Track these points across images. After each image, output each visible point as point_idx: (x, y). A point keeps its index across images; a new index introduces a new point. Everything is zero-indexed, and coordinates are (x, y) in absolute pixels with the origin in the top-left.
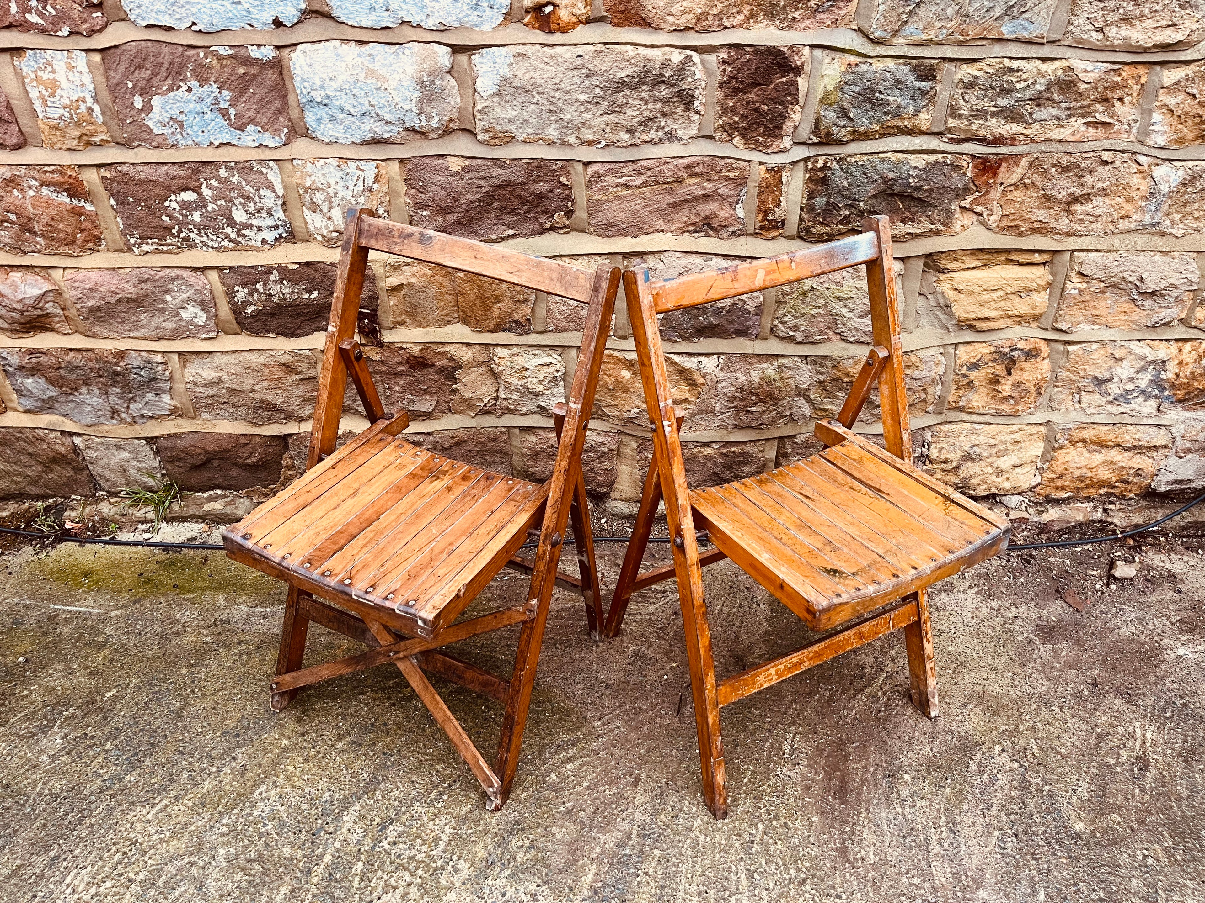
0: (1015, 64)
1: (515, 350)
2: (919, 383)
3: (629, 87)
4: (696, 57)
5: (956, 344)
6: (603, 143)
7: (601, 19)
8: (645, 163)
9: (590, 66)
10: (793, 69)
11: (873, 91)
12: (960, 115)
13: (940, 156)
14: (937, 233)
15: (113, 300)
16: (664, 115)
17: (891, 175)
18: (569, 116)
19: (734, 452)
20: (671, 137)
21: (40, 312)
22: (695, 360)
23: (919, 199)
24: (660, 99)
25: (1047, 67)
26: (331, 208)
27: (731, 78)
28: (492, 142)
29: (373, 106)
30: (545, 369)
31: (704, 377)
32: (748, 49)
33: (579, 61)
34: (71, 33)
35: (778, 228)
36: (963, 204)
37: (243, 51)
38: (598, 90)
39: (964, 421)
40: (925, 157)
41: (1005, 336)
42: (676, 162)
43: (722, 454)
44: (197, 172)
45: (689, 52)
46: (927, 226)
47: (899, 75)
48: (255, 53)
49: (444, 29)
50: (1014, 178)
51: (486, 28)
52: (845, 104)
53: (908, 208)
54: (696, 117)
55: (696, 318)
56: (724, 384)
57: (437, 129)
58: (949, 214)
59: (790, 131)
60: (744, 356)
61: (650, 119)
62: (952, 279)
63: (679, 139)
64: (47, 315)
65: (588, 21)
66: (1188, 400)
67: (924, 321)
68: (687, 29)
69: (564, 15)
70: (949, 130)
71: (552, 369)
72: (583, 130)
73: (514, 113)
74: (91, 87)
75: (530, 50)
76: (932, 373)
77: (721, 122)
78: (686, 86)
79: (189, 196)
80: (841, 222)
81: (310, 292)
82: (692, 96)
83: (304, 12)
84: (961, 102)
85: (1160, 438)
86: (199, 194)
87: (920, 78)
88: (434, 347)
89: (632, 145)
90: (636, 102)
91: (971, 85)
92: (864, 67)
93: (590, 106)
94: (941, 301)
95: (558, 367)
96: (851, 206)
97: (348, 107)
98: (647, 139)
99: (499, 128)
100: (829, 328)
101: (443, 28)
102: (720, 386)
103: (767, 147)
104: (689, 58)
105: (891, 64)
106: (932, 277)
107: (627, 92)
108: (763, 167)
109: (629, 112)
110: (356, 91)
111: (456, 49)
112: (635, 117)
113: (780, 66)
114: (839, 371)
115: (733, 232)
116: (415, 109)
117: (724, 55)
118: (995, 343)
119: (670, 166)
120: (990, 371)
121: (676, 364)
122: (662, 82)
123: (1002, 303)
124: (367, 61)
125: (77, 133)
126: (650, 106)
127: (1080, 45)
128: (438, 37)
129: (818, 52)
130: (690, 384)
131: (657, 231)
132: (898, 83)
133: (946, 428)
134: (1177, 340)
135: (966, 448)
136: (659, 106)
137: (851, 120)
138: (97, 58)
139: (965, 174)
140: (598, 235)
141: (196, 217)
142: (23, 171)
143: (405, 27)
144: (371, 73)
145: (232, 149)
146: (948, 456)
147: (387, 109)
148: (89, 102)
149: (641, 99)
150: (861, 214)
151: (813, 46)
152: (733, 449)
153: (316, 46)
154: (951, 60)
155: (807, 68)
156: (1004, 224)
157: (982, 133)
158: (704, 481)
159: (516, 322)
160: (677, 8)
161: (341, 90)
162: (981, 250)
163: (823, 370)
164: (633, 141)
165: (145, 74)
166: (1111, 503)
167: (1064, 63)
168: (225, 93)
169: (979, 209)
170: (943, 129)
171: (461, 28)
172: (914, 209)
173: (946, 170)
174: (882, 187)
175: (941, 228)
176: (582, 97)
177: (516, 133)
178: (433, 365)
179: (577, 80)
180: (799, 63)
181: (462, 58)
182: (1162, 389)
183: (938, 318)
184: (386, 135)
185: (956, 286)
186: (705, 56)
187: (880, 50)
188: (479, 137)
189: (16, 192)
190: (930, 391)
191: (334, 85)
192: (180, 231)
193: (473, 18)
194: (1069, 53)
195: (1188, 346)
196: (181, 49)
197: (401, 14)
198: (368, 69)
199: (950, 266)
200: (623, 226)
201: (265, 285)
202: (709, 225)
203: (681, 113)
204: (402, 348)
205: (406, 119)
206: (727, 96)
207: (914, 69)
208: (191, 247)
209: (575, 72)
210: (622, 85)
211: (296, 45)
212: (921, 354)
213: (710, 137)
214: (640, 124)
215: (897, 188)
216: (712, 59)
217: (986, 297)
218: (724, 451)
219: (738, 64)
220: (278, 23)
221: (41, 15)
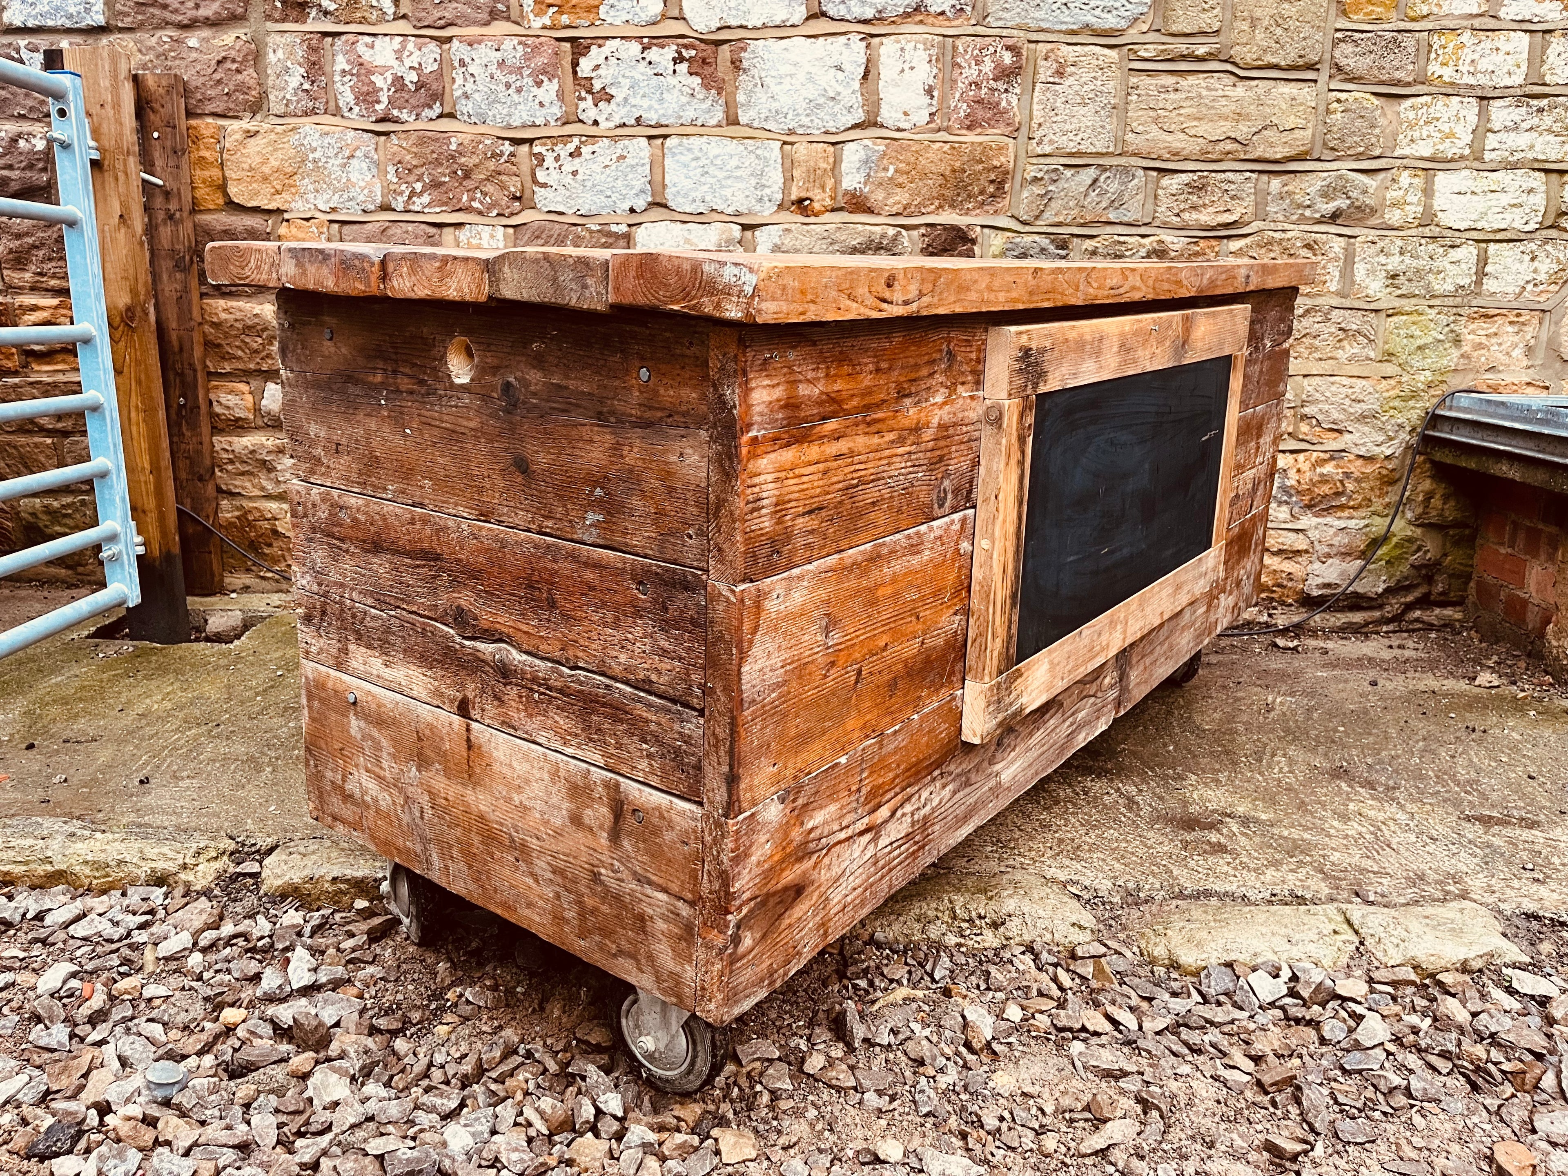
0: (1122, 239)
3: (859, 252)
4: (904, 232)
7: (841, 209)
9: (833, 237)
10: (970, 240)
11: (1026, 255)
25: (1146, 241)
27: (928, 246)
32: (939, 227)
33: (826, 234)
34: (498, 215)
37: (605, 227)
45: (899, 229)
47: (1043, 245)
48: (614, 228)
49: (738, 214)
51: (766, 213)
65: (833, 210)
66: (1314, 506)
68: (898, 214)
69: (817, 206)
75: (793, 226)
78: (898, 251)
83: (650, 204)
85: (1301, 543)
87: (1057, 248)
91: (1094, 253)
92: (1018, 240)
104: (899, 233)
105: (1037, 238)
107: (858, 255)
111: (745, 227)
113: (961, 238)
117: (923, 230)
122: (881, 248)
124: (686, 234)
127: (1164, 226)
128: (734, 219)
129: (986, 230)
132: (1043, 250)
134: (1292, 452)
138: (511, 230)
143: (714, 214)
144: (687, 242)
151: (983, 227)
153: (655, 224)
154: (1078, 236)
155: (979, 240)
160: (890, 201)
165: (540, 242)
166: (1275, 608)
167: (1156, 238)
171: (750, 213)
179: (824, 247)
180: (974, 237)
181: (748, 234)
182: (1291, 496)
186: (910, 232)
187: (1027, 229)
193: (758, 208)
194: (1159, 231)
195: (1301, 457)
196: (566, 226)
197: (711, 204)
198: (686, 239)
207: (1053, 241)
209: (825, 241)
210: (854, 250)
211: (641, 224)
216: (915, 233)
219: (932, 236)
220: (632, 210)
221: (481, 203)
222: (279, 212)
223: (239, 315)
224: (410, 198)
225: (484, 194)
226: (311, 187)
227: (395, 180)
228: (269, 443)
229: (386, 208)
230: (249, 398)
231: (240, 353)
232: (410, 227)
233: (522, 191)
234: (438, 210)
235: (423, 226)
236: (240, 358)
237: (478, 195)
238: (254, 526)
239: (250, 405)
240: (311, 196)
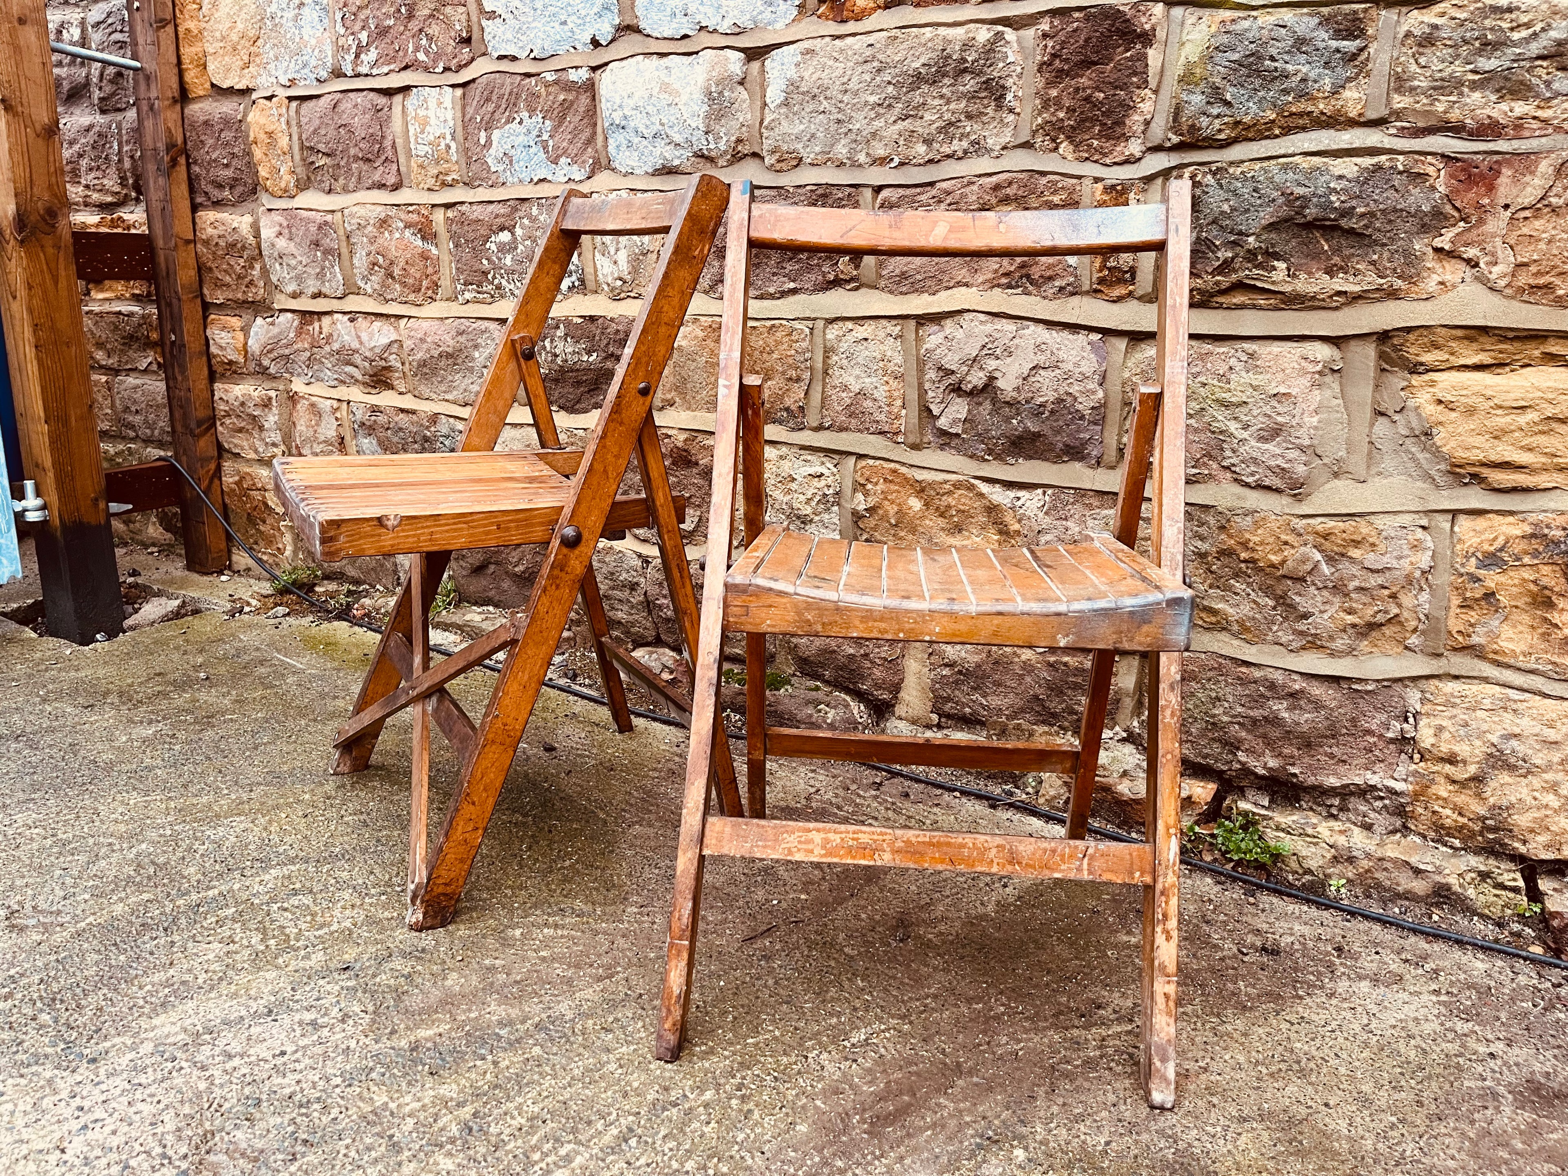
1: (784, 450)
2: (1380, 579)
3: (926, 82)
4: (1010, 34)
5: (1455, 513)
6: (897, 160)
8: (944, 185)
9: (881, 57)
10: (1139, 36)
11: (1260, 58)
12: (1412, 89)
13: (1383, 158)
14: (1393, 294)
15: (436, 353)
16: (969, 117)
17: (1300, 191)
18: (858, 126)
19: (1065, 664)
20: (978, 148)
21: (383, 363)
22: (1012, 494)
23: (1351, 232)
24: (964, 95)
26: (617, 250)
27: (1054, 56)
28: (778, 166)
29: (663, 125)
30: (815, 482)
31: (1019, 521)
32: (1076, 15)
33: (869, 52)
34: (446, 69)
35: (1125, 282)
36: (1438, 243)
37: (563, 75)
38: (890, 88)
39: (1486, 680)
40: (1358, 160)
41: (1552, 505)
42: (983, 180)
43: (1050, 665)
44: (515, 209)
45: (1000, 28)
46: (1370, 280)
47: (1301, 30)
48: (574, 75)
49: (738, 32)
50: (1530, 194)
51: (780, 25)
52: (1217, 80)
53: (1337, 251)
54: (1011, 117)
55: (1008, 420)
56: (1048, 537)
57: (725, 152)
58: (1411, 259)
59: (1139, 128)
60: (1081, 493)
61: (951, 124)
62: (1433, 383)
63: (989, 151)
64: (388, 369)
65: (887, 5)
67: (1388, 463)
70: (1398, 114)
71: (823, 483)
72: (873, 143)
73: (802, 127)
74: (451, 123)
75: (819, 44)
76: (1405, 563)
77: (1040, 120)
78: (995, 74)
79: (505, 236)
80: (1219, 270)
81: (589, 353)
82: (1003, 87)
83: (617, 28)
84: (1414, 68)
86: (513, 234)
87: (1338, 35)
88: (700, 437)
89: (930, 161)
90: (937, 102)
91: (1429, 40)
92: (1246, 24)
93: (882, 111)
94: (1415, 423)
95: (830, 481)
96: (1235, 243)
97: (642, 128)
98: (948, 151)
99: (785, 148)
100: (1211, 457)
101: (738, 30)
102: (1043, 539)
103: (1105, 155)
104: (999, 36)
105: (1288, 15)
106: (1398, 380)
107: (925, 88)
108: (1100, 186)
109: (928, 116)
110: (650, 109)
111: (750, 54)
112: (934, 122)
113: (1121, 34)
114: (1231, 536)
115: (1061, 289)
116: (701, 126)
117: (1045, 26)
118: (1533, 518)
119: (975, 188)
120: (1528, 574)
121: (981, 495)
122: (965, 70)
123: (1542, 440)
124: (663, 74)
125: (436, 172)
126: (953, 106)
128: (730, 41)
129: (1177, 12)
130: (1001, 532)
131: (959, 284)
132: (1300, 43)
133: (1450, 687)
135: (1495, 740)
136: (963, 103)
137: (1228, 104)
138: (459, 92)
139: (1433, 188)
140: (891, 292)
141: (508, 261)
142: (393, 212)
143: (703, 33)
144: (665, 88)
145: (545, 185)
146: (1456, 749)
147: (676, 129)
148: (449, 137)
149: (942, 97)
150: (1251, 255)
152: (1066, 659)
153: (625, 62)
155: (1161, 34)
156: (1524, 279)
157: (1455, 115)
158: (1022, 710)
159: (787, 409)
161: (636, 108)
162: (1484, 330)
163: (1203, 530)
164: (930, 156)
165: (490, 107)
168: (547, 122)
169: (1471, 252)
170: (1384, 112)
171: (755, 27)
172: (1347, 252)
173: (1397, 181)
174: (1285, 212)
175: (1399, 283)
176: (873, 99)
177: (803, 153)
178: (697, 464)
179: (867, 77)
180: (1147, 27)
181: (756, 65)
183: (1414, 459)
184: (676, 162)
185: (1440, 396)
186: (1022, 32)
188: (768, 161)
189: (386, 234)
190: (1407, 600)
191: (631, 103)
192: (494, 278)
193: (767, 15)
196: (519, 78)
197: (699, 17)
198: (663, 83)
199: (1428, 358)
200: (918, 277)
201: (552, 341)
202: (1028, 276)
203: (992, 114)
204: (669, 437)
205: (694, 139)
206: (1050, 84)
207: (1327, 20)
208: (502, 296)
209: (868, 67)
210: (918, 79)
211: (606, 64)
212: (1380, 522)
213: (1027, 145)
214: (940, 130)
215: (1311, 212)
216: (1029, 34)
217: (1502, 420)
218: (1052, 659)
219: (1062, 36)
220: (595, 43)
221: (427, 53)
222: (246, 92)
223: (221, 230)
224: (357, 56)
225: (430, 39)
226: (271, 55)
227: (342, 31)
228: (256, 394)
229: (338, 74)
230: (240, 336)
231: (228, 279)
232: (359, 98)
233: (469, 30)
234: (386, 69)
235: (372, 94)
236: (228, 286)
237: (424, 42)
238: (248, 496)
239: (240, 346)
240: (271, 66)
